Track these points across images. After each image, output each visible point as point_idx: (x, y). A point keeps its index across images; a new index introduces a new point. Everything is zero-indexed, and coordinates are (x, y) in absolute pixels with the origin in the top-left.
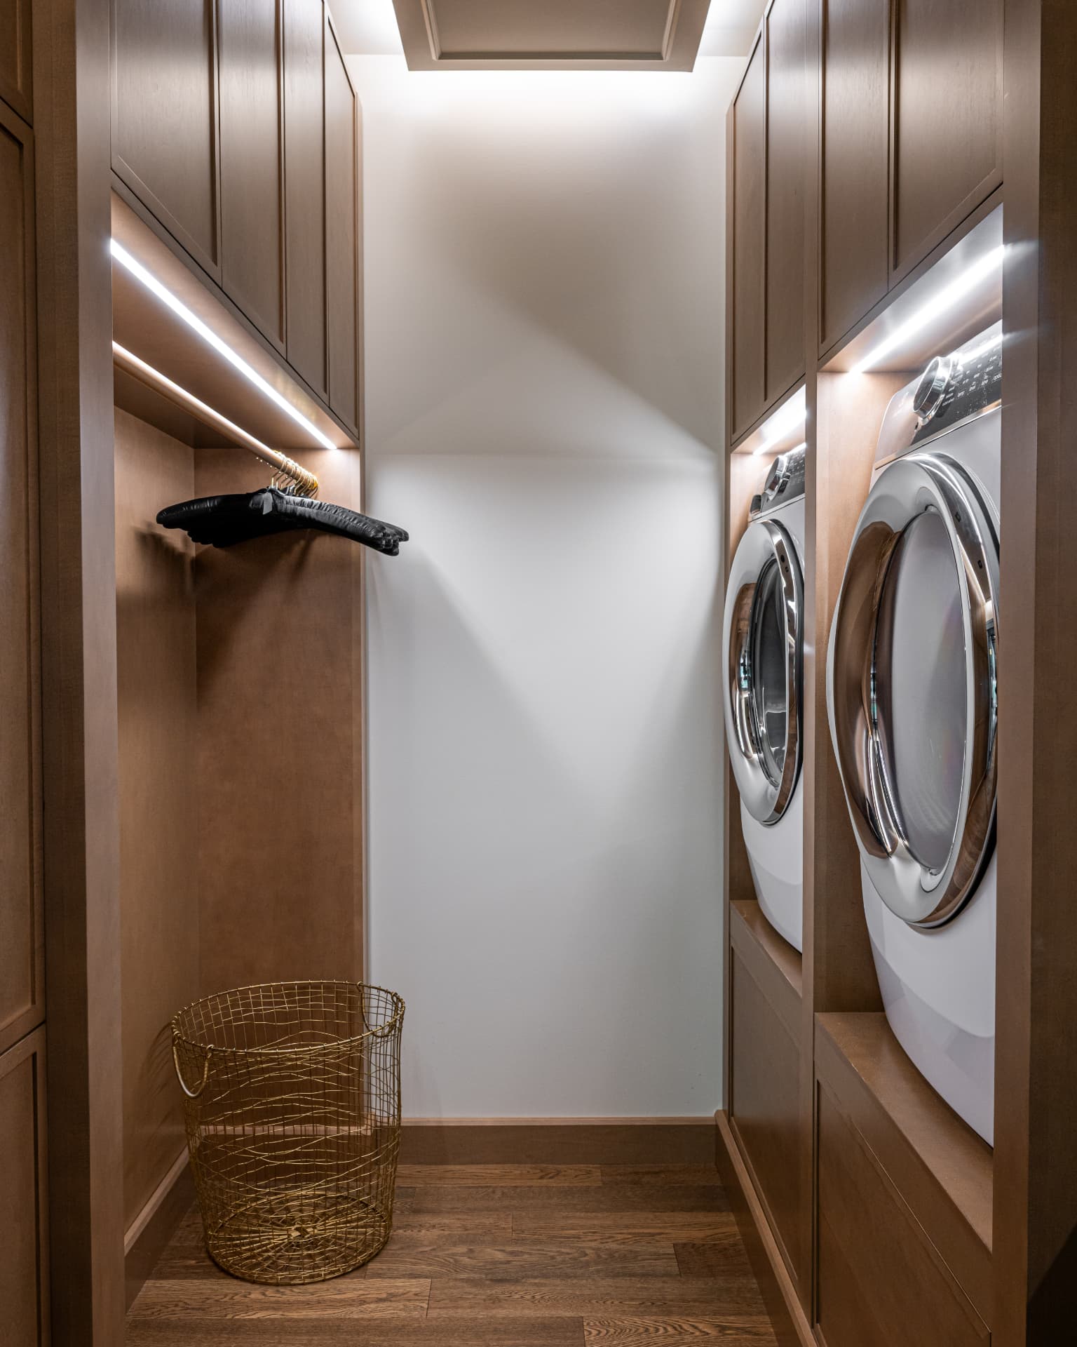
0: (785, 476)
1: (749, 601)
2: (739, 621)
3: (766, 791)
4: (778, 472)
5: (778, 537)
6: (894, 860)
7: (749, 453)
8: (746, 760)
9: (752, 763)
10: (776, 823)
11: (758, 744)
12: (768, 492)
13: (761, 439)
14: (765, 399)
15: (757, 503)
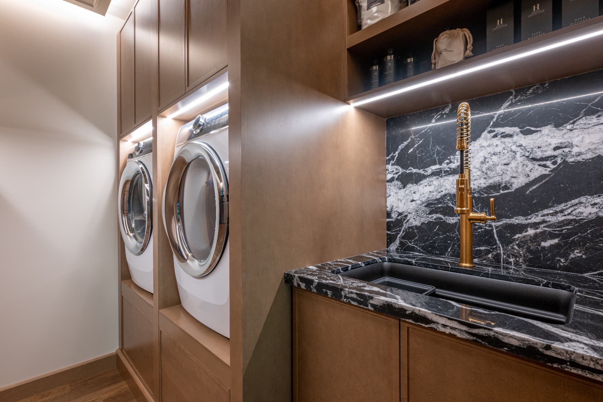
0: (142, 148)
1: (128, 186)
2: (124, 192)
3: (137, 245)
4: (140, 146)
5: (141, 166)
6: (188, 261)
7: (126, 141)
8: (128, 236)
9: (130, 237)
10: (140, 254)
11: (132, 230)
12: (136, 152)
13: (131, 137)
14: (135, 124)
15: (131, 156)
